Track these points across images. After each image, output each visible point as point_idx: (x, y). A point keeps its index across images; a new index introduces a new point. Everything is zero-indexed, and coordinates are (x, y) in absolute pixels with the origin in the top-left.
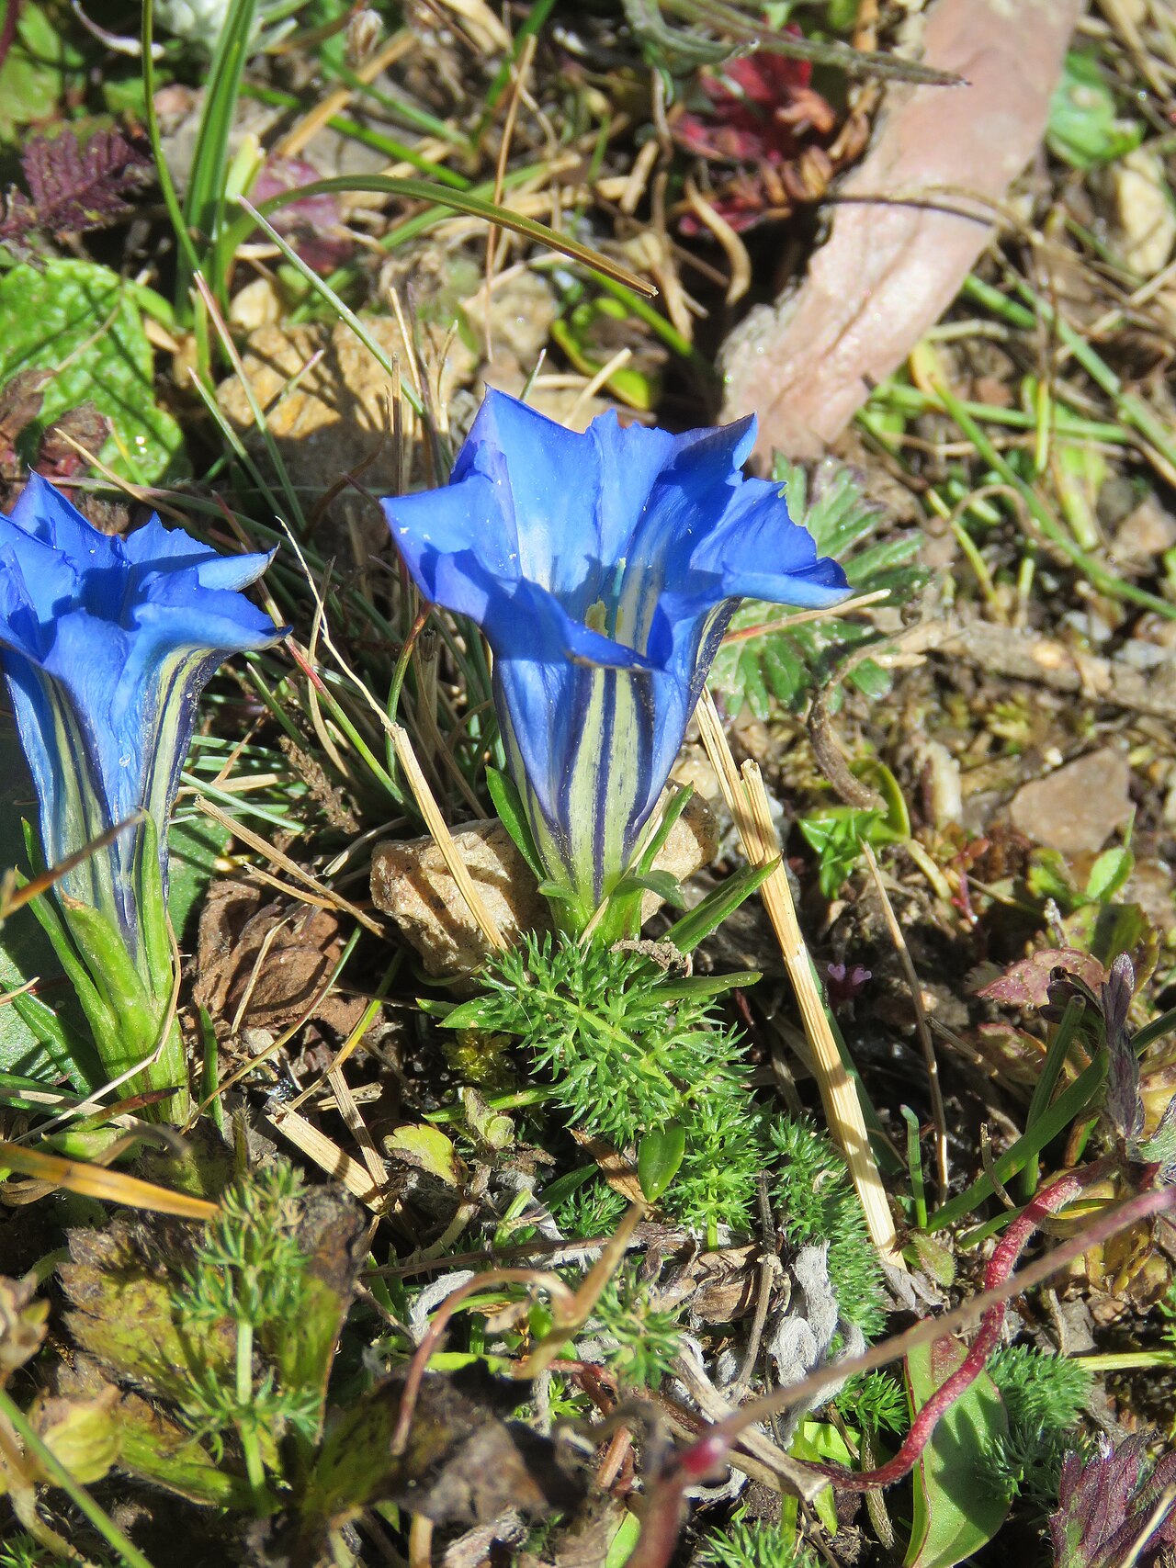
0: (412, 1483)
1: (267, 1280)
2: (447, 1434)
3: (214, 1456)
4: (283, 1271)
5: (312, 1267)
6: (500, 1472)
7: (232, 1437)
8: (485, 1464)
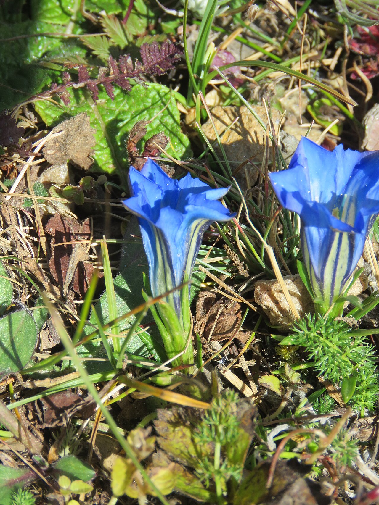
0: (273, 498)
1: (226, 430)
2: (285, 482)
3: (205, 486)
4: (232, 427)
5: (241, 425)
6: (302, 495)
7: (212, 480)
8: (298, 492)
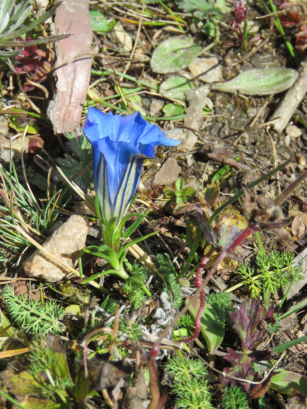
0: (96, 384)
1: (47, 358)
2: (98, 371)
3: (54, 401)
4: (49, 355)
5: (54, 351)
6: (112, 373)
7: (56, 395)
8: (108, 373)
